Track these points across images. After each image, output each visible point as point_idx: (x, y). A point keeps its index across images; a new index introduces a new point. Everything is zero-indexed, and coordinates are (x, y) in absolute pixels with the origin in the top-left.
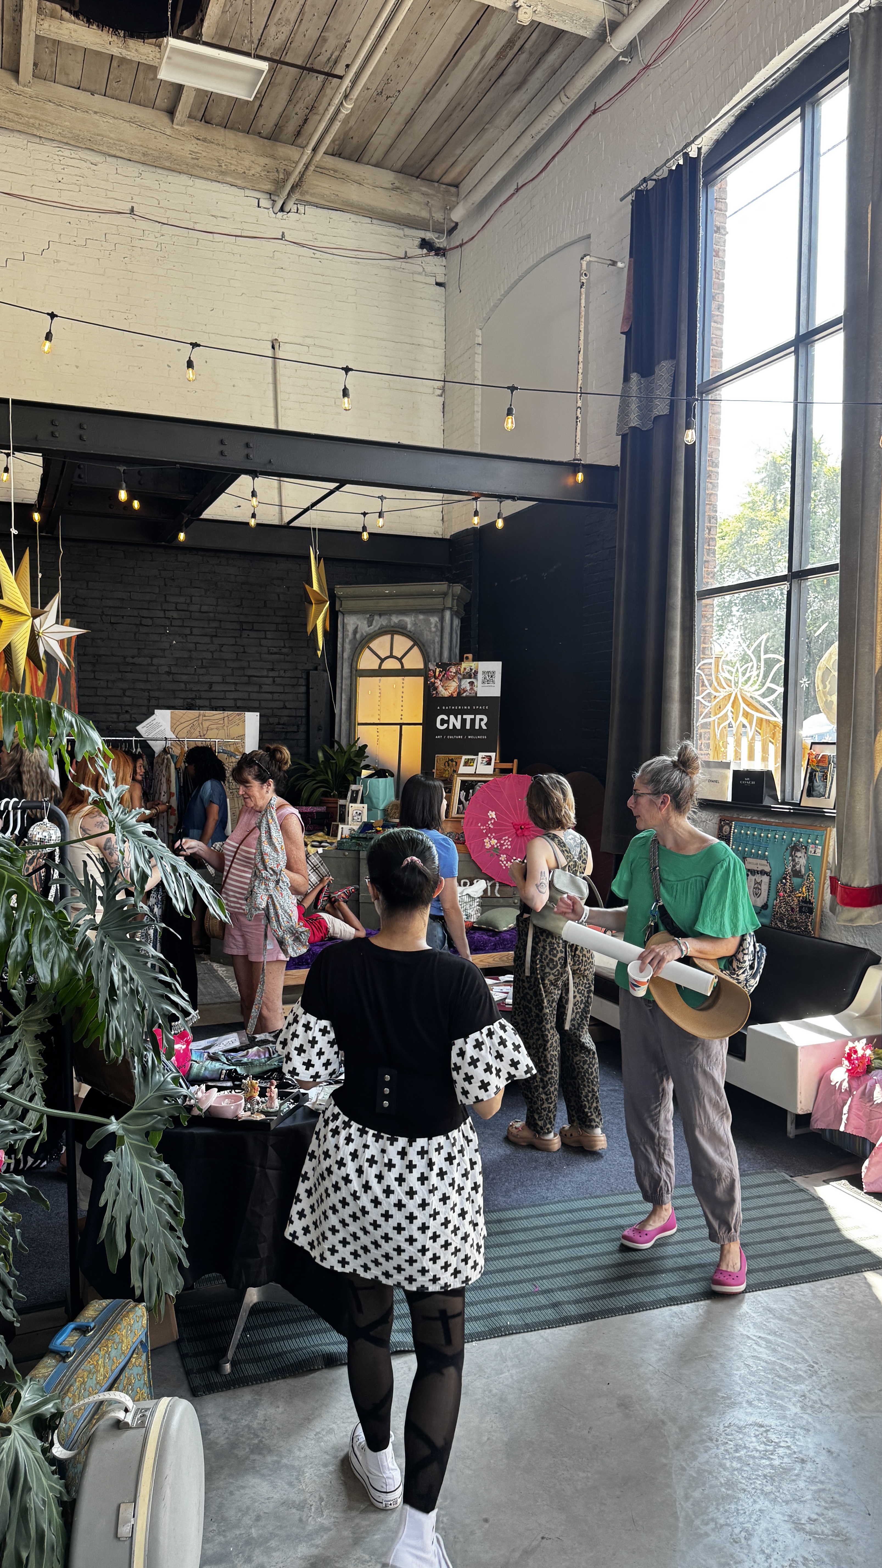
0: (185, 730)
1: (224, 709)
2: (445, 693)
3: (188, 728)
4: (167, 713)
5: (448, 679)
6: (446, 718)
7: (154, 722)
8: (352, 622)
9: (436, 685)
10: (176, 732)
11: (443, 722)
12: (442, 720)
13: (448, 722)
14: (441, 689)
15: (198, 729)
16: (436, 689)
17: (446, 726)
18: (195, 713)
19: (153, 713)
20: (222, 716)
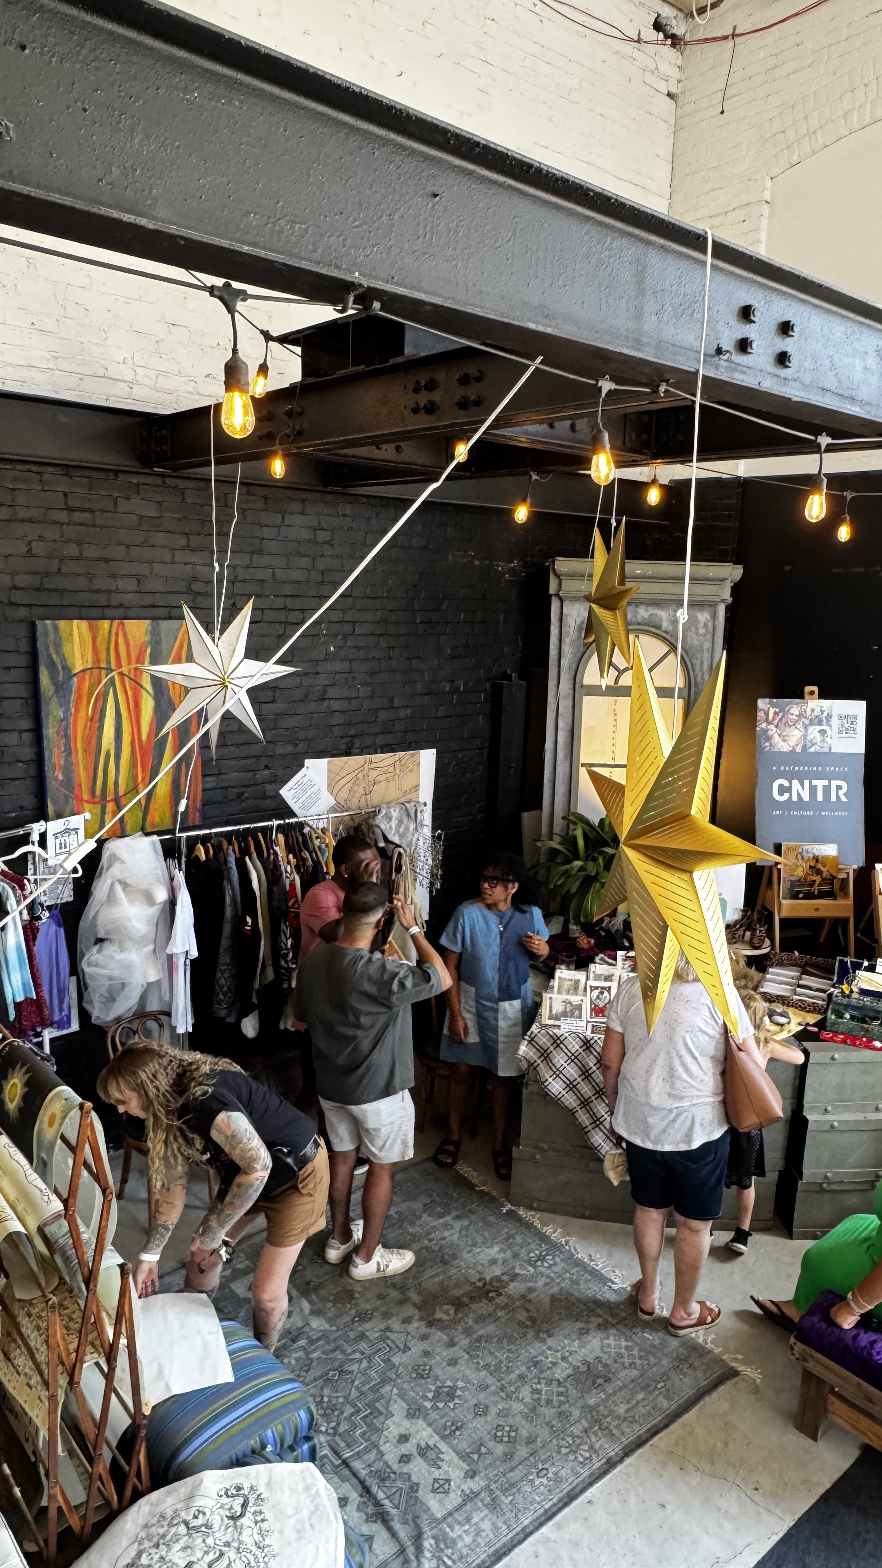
0: (346, 788)
1: (392, 750)
2: (785, 748)
3: (350, 784)
4: (323, 762)
5: (786, 724)
6: (786, 784)
7: (305, 779)
8: (575, 613)
9: (770, 733)
10: (335, 792)
11: (782, 790)
12: (781, 786)
13: (789, 790)
14: (776, 739)
15: (363, 785)
16: (769, 739)
17: (786, 796)
18: (360, 759)
19: (302, 766)
20: (392, 760)
